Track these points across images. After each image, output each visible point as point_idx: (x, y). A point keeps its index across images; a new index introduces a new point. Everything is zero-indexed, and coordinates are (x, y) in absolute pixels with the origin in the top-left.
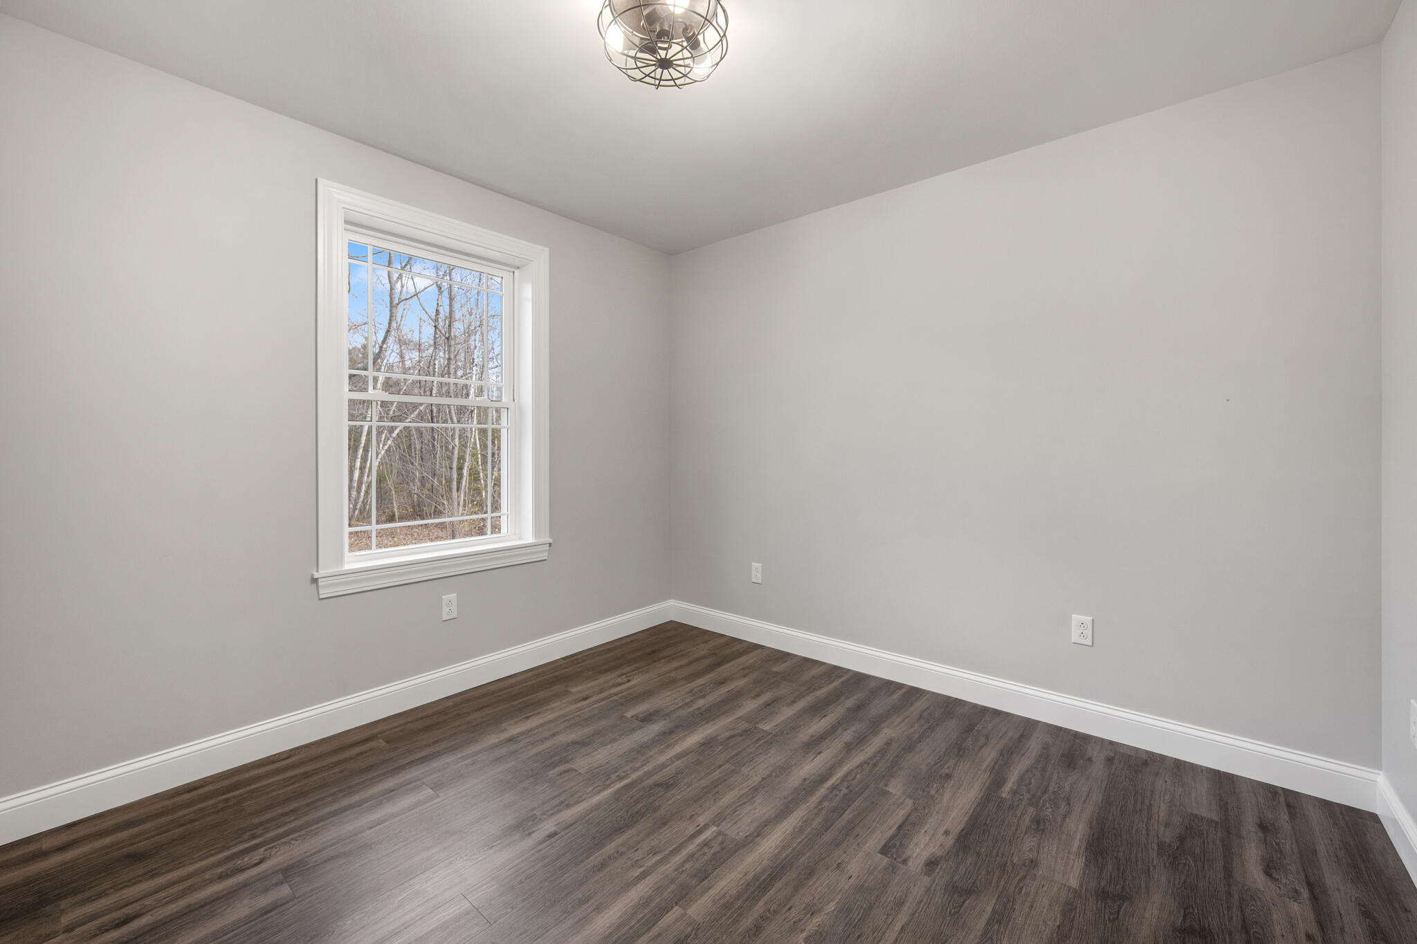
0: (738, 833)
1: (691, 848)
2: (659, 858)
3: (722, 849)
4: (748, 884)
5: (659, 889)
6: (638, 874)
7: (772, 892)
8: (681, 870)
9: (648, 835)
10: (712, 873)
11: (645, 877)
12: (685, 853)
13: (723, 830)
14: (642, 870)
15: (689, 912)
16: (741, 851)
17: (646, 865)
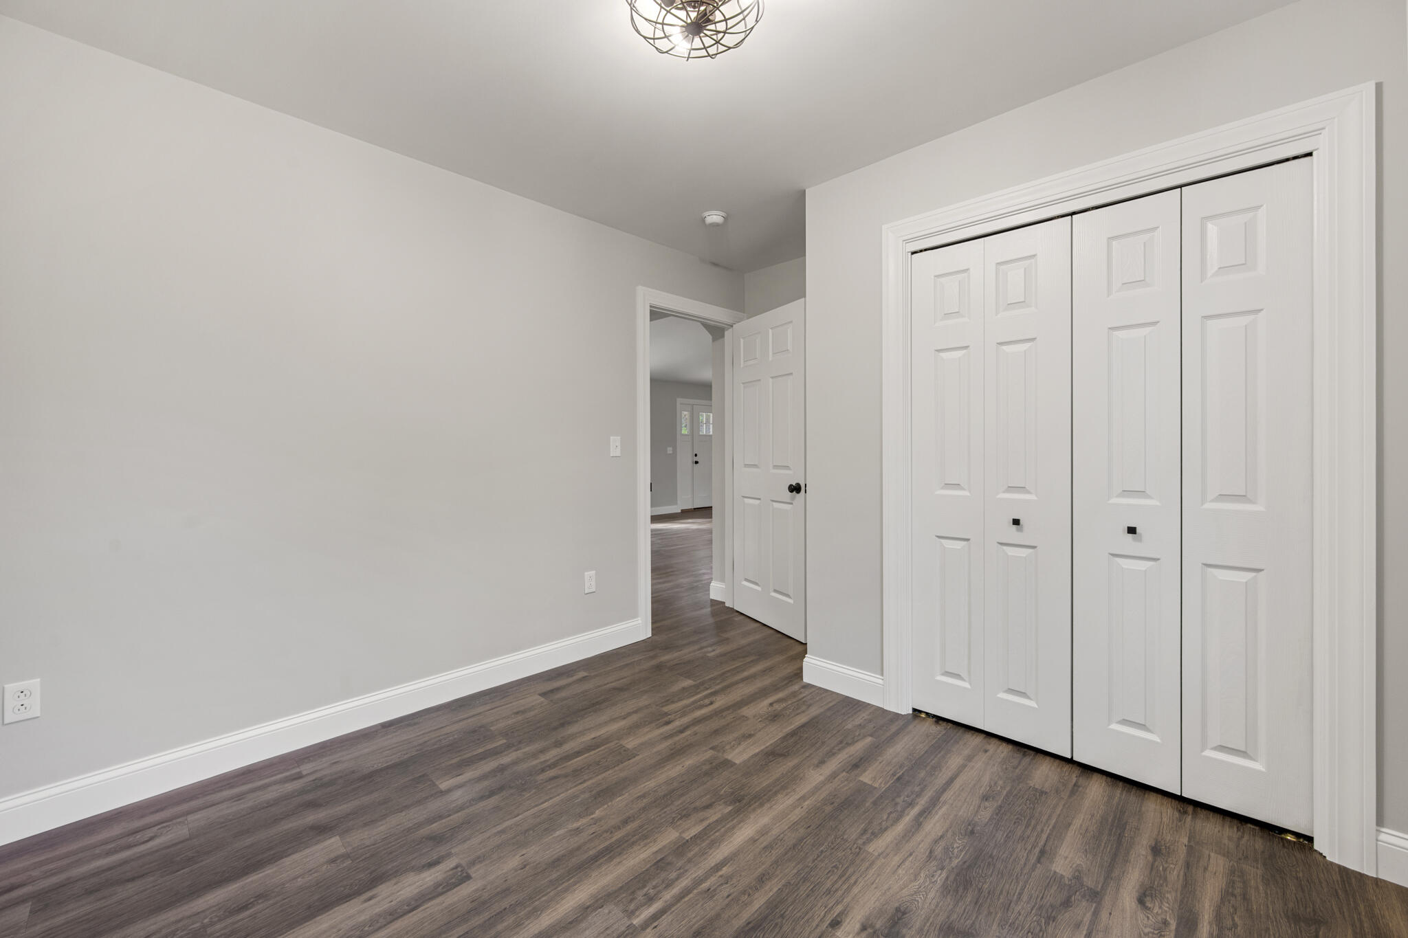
0: (610, 912)
1: (668, 896)
2: (704, 885)
3: (633, 892)
4: (620, 854)
5: (703, 853)
6: (724, 869)
7: (602, 846)
8: (682, 871)
9: (718, 916)
10: (651, 867)
11: (716, 865)
12: (675, 890)
13: (626, 919)
14: (720, 873)
15: (677, 834)
16: (614, 888)
17: (716, 878)
